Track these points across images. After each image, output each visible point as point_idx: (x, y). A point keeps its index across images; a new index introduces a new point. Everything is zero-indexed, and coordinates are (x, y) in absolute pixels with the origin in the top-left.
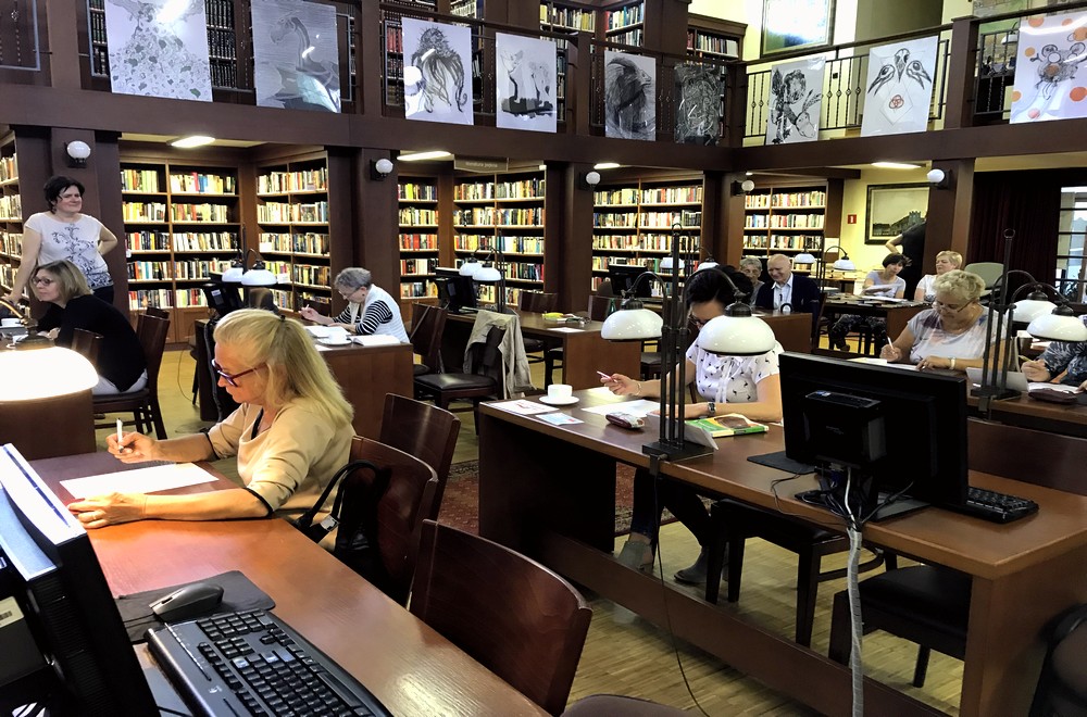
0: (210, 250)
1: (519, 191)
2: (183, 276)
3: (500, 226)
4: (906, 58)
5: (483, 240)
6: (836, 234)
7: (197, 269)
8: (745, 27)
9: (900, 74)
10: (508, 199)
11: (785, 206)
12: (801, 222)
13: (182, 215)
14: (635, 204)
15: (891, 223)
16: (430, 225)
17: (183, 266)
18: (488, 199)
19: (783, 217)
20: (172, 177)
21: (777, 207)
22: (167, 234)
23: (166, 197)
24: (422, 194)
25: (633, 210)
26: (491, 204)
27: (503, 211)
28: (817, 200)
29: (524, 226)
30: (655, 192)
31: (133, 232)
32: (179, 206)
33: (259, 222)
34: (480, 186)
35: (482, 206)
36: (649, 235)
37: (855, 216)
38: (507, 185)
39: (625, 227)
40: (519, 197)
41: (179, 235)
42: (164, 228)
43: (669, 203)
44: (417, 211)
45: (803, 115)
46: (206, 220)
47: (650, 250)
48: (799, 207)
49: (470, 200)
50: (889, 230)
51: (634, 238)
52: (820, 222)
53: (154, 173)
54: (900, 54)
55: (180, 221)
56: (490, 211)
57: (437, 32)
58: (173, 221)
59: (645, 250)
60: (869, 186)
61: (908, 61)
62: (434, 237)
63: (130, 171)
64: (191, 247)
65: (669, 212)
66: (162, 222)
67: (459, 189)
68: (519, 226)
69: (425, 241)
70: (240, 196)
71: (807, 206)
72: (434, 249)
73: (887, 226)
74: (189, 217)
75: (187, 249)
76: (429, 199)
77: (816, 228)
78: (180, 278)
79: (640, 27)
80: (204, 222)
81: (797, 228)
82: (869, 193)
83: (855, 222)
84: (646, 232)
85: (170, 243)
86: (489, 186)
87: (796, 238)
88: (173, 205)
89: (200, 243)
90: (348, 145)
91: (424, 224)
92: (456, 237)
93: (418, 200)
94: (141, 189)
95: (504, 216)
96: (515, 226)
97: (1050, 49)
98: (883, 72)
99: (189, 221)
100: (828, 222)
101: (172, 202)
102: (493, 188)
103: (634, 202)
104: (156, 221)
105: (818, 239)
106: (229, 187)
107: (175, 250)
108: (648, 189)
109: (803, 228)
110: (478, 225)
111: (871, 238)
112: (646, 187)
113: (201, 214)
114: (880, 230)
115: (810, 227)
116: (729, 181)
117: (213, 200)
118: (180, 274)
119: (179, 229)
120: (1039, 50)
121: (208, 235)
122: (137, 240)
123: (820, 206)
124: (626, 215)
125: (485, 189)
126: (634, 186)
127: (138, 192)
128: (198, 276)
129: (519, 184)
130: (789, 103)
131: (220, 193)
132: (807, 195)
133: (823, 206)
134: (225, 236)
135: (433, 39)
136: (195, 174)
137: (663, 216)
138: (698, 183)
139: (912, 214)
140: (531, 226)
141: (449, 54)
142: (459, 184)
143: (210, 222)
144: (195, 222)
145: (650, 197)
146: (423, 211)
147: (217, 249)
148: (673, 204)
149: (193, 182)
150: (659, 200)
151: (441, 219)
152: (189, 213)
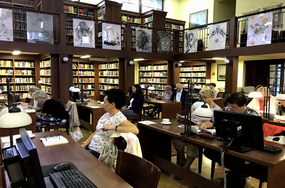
0: (26, 82)
1: (113, 66)
2: (18, 90)
3: (109, 76)
4: (219, 28)
5: (105, 80)
6: (209, 78)
7: (22, 88)
8: (185, 22)
9: (217, 33)
10: (111, 68)
11: (195, 70)
12: (200, 75)
13: (18, 73)
14: (151, 70)
15: (224, 75)
16: (92, 75)
17: (18, 87)
18: (106, 68)
19: (195, 73)
20: (15, 62)
21: (193, 71)
22: (13, 78)
23: (13, 68)
24: (90, 67)
25: (151, 71)
26: (107, 70)
27: (109, 72)
28: (204, 69)
29: (114, 76)
30: (156, 67)
31: (3, 78)
32: (17, 70)
33: (40, 75)
34: (104, 65)
35: (105, 70)
36: (155, 78)
37: (214, 73)
38: (110, 64)
39: (149, 76)
40: (113, 68)
41: (17, 78)
42: (13, 77)
43: (159, 70)
44: (88, 72)
45: (193, 45)
46: (25, 74)
47: (155, 82)
48: (199, 71)
49: (102, 69)
50: (223, 77)
51: (151, 79)
52: (204, 75)
53: (10, 61)
54: (217, 27)
55: (17, 75)
56: (107, 71)
57: (84, 22)
58: (15, 74)
59: (154, 82)
60: (218, 65)
61: (220, 29)
62: (93, 79)
63: (3, 61)
64: (20, 82)
65: (159, 72)
66: (12, 75)
67: (100, 66)
68: (113, 76)
69: (91, 80)
70: (36, 68)
71: (201, 70)
72: (93, 82)
74: (20, 73)
75: (19, 82)
76: (92, 68)
77: (204, 76)
78: (17, 90)
79: (152, 22)
80: (25, 75)
82: (218, 67)
83: (214, 75)
84: (154, 77)
85: (14, 81)
86: (106, 65)
87: (198, 79)
88: (15, 70)
89: (23, 81)
90: (55, 53)
91: (90, 75)
92: (99, 79)
93: (88, 69)
94: (6, 66)
95: (110, 73)
96: (112, 76)
97: (257, 25)
98: (213, 33)
99: (20, 75)
100: (206, 75)
101: (15, 69)
102: (107, 65)
103: (151, 69)
104: (10, 75)
105: (204, 79)
106: (32, 65)
107: (16, 82)
108: (154, 66)
109: (200, 76)
110: (104, 75)
111: (219, 79)
112: (154, 65)
113: (24, 73)
114: (221, 77)
115: (202, 76)
116: (175, 63)
117: (27, 69)
118: (17, 89)
119: (17, 77)
120: (254, 25)
121: (26, 79)
122: (4, 80)
123: (204, 70)
124: (149, 73)
125: (105, 65)
126: (151, 65)
127: (5, 66)
128: (22, 90)
129: (113, 64)
130: (189, 42)
131: (30, 67)
132: (201, 67)
133: (205, 70)
134: (31, 79)
135: (83, 24)
136: (22, 62)
137: (158, 73)
138: (166, 64)
140: (116, 76)
141: (87, 29)
142: (100, 64)
143: (26, 75)
144: (22, 75)
145: (155, 68)
146: (90, 72)
147: (28, 82)
148: (160, 70)
149: (22, 64)
150: (157, 69)
151: (95, 74)
152: (20, 72)
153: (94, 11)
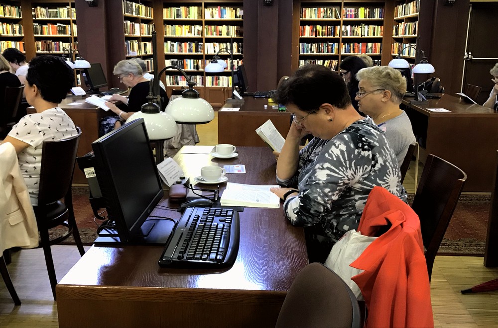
0: (226, 53)
5: (399, 46)
13: (210, 32)
16: (376, 36)
20: (206, 9)
22: (202, 44)
23: (202, 22)
24: (371, 14)
31: (184, 42)
32: (210, 27)
34: (401, 6)
41: (209, 44)
42: (200, 40)
44: (366, 27)
49: (399, 17)
53: (196, 8)
55: (209, 36)
58: (206, 36)
62: (379, 45)
63: (183, 7)
66: (200, 36)
67: (396, 10)
69: (371, 48)
72: (378, 53)
75: (213, 52)
76: (377, 17)
78: (208, 70)
80: (223, 36)
85: (204, 49)
88: (206, 26)
89: (220, 49)
91: (371, 36)
93: (368, 19)
94: (189, 17)
99: (214, 36)
104: (196, 36)
106: (238, 14)
107: (206, 53)
110: (400, 35)
113: (221, 32)
117: (228, 23)
119: (209, 40)
121: (225, 44)
122: (185, 46)
131: (233, 18)
134: (235, 45)
136: (219, 7)
142: (396, 6)
143: (226, 36)
144: (218, 36)
146: (371, 27)
147: (229, 53)
149: (217, 12)
151: (385, 32)
152: (215, 31)
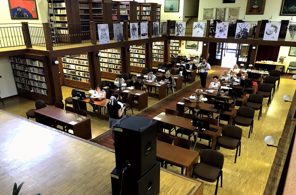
8: (161, 5)
15: (190, 45)
29: (140, 53)
40: (139, 48)
45: (182, 31)
48: (174, 42)
52: (178, 45)
57: (134, 24)
71: (176, 42)
73: (189, 46)
79: (150, 11)
81: (173, 46)
83: (184, 45)
96: (138, 53)
97: (221, 27)
105: (178, 48)
109: (175, 46)
111: (187, 48)
120: (219, 27)
130: (179, 29)
133: (178, 42)
135: (133, 26)
138: (163, 41)
139: (194, 44)
140: (142, 53)
141: (135, 28)
148: (158, 45)
153: (117, 5)
